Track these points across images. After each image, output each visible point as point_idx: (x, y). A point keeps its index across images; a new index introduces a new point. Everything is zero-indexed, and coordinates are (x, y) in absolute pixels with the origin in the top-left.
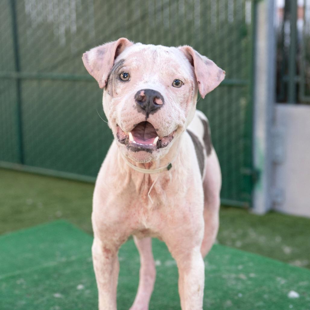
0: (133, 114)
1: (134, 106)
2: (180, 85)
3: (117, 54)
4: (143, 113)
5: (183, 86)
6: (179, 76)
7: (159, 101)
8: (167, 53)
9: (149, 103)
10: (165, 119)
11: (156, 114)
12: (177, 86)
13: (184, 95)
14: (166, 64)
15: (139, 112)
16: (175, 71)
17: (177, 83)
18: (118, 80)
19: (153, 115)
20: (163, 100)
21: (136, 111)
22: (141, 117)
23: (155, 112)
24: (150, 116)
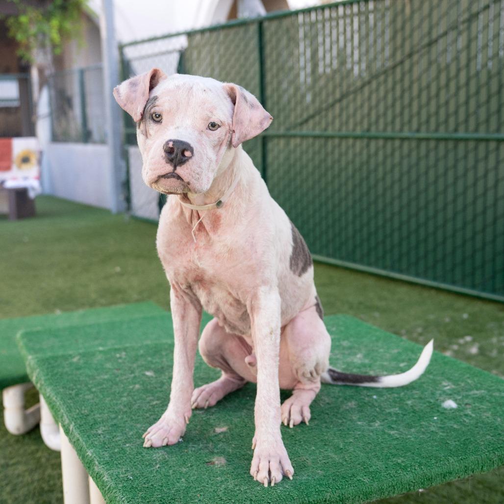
0: (161, 164)
1: (162, 156)
2: (217, 126)
3: (151, 87)
4: (171, 165)
5: (219, 129)
6: (214, 119)
7: (187, 154)
8: (204, 93)
9: (177, 155)
10: (195, 170)
11: (184, 166)
12: (213, 129)
13: (219, 138)
14: (200, 107)
15: (167, 163)
16: (210, 114)
17: (213, 126)
18: (150, 120)
19: (180, 167)
20: (192, 152)
21: (163, 161)
22: (169, 168)
23: (183, 164)
24: (178, 168)
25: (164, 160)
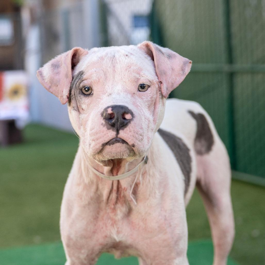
0: (103, 132)
1: (102, 124)
2: (146, 87)
3: (74, 65)
4: (113, 130)
5: (149, 89)
6: (143, 80)
7: (128, 117)
8: (127, 57)
9: (118, 119)
10: (137, 131)
11: (127, 129)
12: (143, 90)
13: (152, 98)
14: (127, 71)
15: (108, 129)
16: (138, 76)
17: (142, 87)
18: (81, 95)
19: (123, 130)
21: (105, 129)
22: (111, 134)
23: (126, 127)
24: (121, 132)
25: (105, 127)
